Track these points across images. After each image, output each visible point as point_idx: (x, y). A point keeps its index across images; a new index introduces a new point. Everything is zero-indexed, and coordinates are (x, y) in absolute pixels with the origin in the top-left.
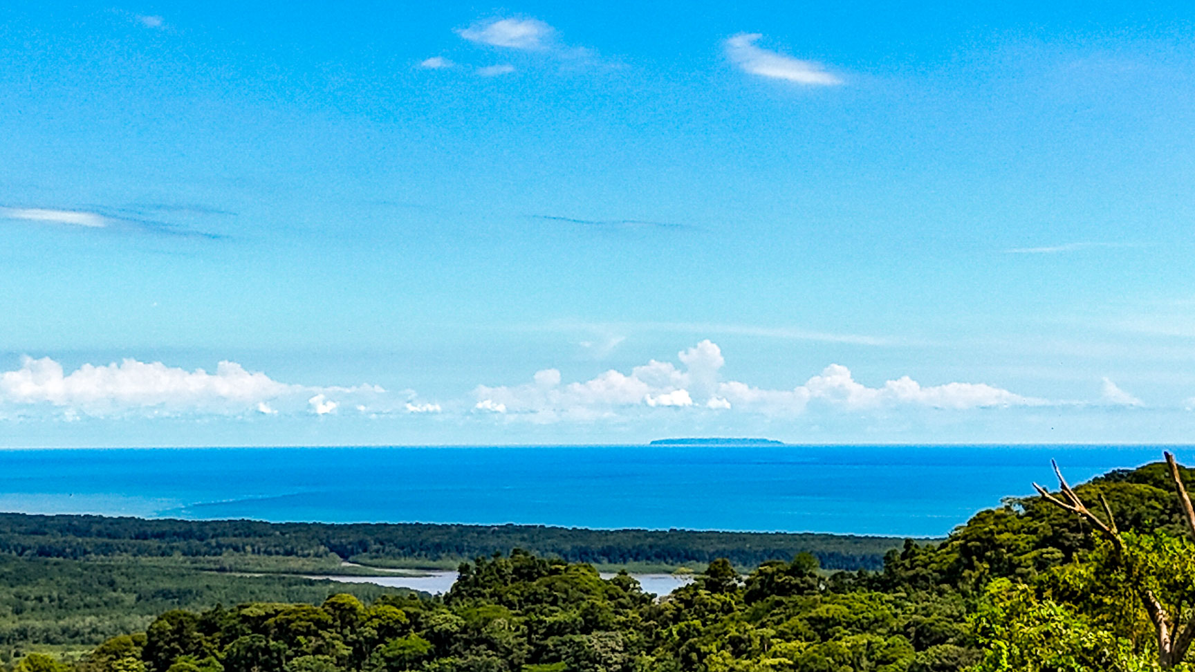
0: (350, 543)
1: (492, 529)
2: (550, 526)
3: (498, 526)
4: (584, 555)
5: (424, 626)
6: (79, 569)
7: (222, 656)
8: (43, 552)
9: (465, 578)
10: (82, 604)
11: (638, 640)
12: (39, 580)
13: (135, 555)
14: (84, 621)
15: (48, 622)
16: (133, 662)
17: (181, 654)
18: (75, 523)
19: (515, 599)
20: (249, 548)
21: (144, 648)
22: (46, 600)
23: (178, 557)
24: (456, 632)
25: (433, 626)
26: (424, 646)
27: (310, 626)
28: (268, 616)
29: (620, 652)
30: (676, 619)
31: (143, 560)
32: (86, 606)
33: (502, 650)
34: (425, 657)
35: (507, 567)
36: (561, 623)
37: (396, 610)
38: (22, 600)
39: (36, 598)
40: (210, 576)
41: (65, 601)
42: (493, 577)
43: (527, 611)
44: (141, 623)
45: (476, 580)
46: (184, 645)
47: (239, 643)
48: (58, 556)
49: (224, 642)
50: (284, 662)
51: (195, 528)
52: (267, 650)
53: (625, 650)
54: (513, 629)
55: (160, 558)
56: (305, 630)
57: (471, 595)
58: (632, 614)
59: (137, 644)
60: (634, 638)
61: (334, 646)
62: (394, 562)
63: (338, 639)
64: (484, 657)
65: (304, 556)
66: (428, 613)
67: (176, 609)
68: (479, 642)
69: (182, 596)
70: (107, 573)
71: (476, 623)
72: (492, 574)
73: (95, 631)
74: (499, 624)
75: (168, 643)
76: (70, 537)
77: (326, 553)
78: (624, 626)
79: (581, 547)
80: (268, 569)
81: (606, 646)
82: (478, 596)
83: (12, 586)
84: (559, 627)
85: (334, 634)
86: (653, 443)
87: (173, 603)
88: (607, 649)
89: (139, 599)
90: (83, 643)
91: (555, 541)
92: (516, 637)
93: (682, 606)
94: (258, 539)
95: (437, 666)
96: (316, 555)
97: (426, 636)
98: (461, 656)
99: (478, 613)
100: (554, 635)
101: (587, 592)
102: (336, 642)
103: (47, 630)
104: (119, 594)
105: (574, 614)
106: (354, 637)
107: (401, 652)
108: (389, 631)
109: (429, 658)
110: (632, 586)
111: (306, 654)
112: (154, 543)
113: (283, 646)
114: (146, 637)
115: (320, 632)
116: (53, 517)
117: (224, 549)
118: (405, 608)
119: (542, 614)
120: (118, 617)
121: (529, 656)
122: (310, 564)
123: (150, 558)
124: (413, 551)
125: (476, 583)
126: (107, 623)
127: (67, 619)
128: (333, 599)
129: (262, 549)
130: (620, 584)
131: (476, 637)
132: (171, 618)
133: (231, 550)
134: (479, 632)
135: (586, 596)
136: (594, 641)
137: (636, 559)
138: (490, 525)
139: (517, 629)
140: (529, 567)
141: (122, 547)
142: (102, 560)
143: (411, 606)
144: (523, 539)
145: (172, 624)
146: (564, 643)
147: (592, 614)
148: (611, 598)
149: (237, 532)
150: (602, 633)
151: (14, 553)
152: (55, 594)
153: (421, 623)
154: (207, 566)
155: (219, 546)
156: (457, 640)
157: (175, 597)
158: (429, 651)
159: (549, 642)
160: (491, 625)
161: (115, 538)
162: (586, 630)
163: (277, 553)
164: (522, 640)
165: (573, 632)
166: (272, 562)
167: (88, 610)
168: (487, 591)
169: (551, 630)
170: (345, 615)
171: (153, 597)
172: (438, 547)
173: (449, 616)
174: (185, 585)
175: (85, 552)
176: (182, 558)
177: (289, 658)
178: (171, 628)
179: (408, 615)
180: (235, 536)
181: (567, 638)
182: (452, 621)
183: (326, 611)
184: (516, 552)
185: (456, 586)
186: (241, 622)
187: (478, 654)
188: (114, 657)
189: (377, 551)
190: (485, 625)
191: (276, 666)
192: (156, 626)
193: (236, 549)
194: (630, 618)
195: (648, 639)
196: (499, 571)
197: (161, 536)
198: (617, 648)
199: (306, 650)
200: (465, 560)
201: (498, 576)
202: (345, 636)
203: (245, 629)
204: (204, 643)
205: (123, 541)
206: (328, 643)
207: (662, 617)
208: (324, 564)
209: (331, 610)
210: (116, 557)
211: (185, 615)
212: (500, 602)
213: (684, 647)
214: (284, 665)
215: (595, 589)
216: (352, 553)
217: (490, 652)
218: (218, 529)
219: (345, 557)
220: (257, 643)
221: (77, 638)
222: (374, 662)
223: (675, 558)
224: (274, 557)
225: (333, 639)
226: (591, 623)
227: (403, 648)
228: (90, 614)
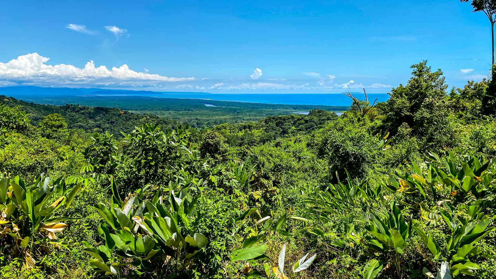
1: (315, 106)
6: (258, 111)
8: (253, 108)
9: (310, 112)
10: (258, 115)
12: (253, 112)
13: (265, 109)
14: (258, 117)
16: (263, 123)
18: (258, 104)
19: (317, 115)
22: (253, 115)
23: (271, 109)
24: (309, 120)
25: (305, 119)
27: (288, 119)
28: (282, 117)
31: (267, 109)
33: (315, 123)
35: (317, 111)
37: (300, 117)
38: (250, 115)
40: (275, 112)
41: (256, 115)
42: (314, 112)
43: (319, 117)
44: (265, 118)
45: (312, 113)
46: (270, 121)
47: (278, 121)
48: (255, 109)
49: (276, 120)
51: (274, 105)
52: (282, 122)
54: (317, 120)
55: (269, 109)
57: (311, 115)
62: (301, 110)
65: (289, 109)
66: (305, 117)
68: (312, 121)
69: (272, 114)
70: (262, 111)
71: (312, 119)
73: (260, 119)
75: (268, 121)
76: (257, 106)
79: (328, 109)
83: (249, 113)
89: (265, 115)
91: (324, 107)
94: (282, 107)
98: (309, 123)
99: (312, 117)
104: (263, 114)
105: (326, 118)
106: (294, 120)
108: (299, 120)
109: (304, 124)
110: (335, 114)
112: (268, 107)
113: (284, 121)
114: (265, 120)
116: (254, 103)
119: (321, 118)
120: (262, 117)
121: (319, 124)
124: (303, 109)
127: (256, 117)
128: (291, 115)
130: (333, 114)
132: (269, 117)
135: (328, 115)
137: (336, 110)
140: (320, 111)
142: (261, 109)
144: (319, 107)
147: (329, 118)
148: (332, 116)
149: (280, 106)
151: (249, 108)
154: (275, 110)
155: (277, 108)
157: (270, 114)
158: (305, 122)
160: (314, 119)
161: (263, 106)
166: (284, 110)
169: (322, 120)
170: (293, 117)
171: (267, 114)
172: (307, 108)
175: (259, 108)
177: (285, 123)
178: (269, 119)
179: (302, 117)
182: (308, 118)
183: (290, 117)
184: (318, 109)
185: (309, 114)
187: (311, 123)
189: (299, 109)
191: (283, 124)
192: (267, 118)
193: (279, 108)
199: (287, 122)
200: (311, 110)
203: (279, 119)
204: (273, 121)
208: (292, 110)
210: (263, 109)
211: (271, 117)
212: (315, 116)
215: (330, 114)
217: (313, 123)
218: (277, 105)
219: (295, 109)
220: (280, 121)
221: (257, 120)
225: (291, 121)
227: (301, 122)
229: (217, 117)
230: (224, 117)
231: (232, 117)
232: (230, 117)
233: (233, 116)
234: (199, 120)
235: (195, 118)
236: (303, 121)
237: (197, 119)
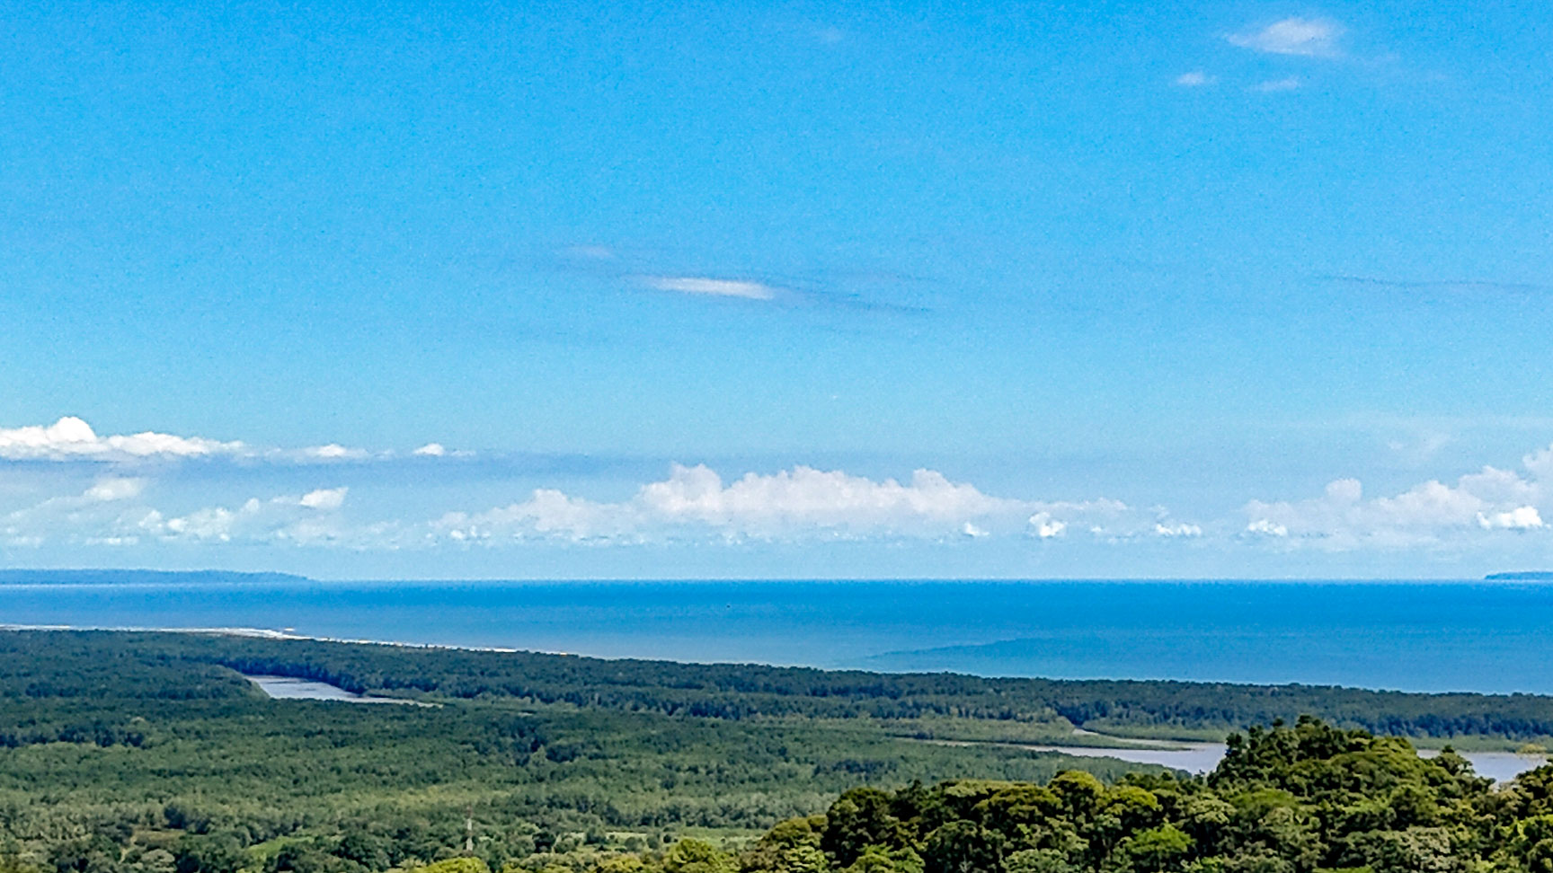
0: (1084, 705)
1: (1271, 690)
2: (1348, 687)
3: (1278, 686)
4: (1393, 725)
5: (1183, 814)
6: (742, 733)
7: (922, 846)
8: (697, 711)
9: (1236, 753)
10: (747, 776)
11: (1470, 840)
12: (694, 746)
13: (811, 717)
14: (749, 798)
15: (705, 799)
16: (810, 852)
17: (870, 844)
18: (738, 674)
19: (1303, 782)
20: (954, 710)
21: (824, 834)
22: (702, 771)
23: (865, 719)
24: (1225, 824)
25: (1193, 816)
26: (1182, 841)
27: (1034, 811)
28: (980, 797)
29: (1446, 855)
30: (1523, 812)
31: (821, 722)
32: (753, 780)
33: (1287, 849)
34: (1184, 856)
35: (1291, 739)
36: (1364, 815)
37: (1143, 792)
38: (674, 772)
39: (690, 769)
40: (908, 744)
41: (726, 772)
42: (1272, 752)
43: (1319, 799)
44: (820, 803)
45: (1251, 756)
46: (874, 832)
47: (944, 831)
48: (716, 716)
49: (923, 829)
50: (1001, 856)
51: (886, 683)
52: (979, 841)
53: (1453, 852)
54: (1301, 821)
55: (842, 720)
56: (1027, 816)
57: (1243, 775)
58: (1463, 805)
59: (816, 829)
60: (1465, 836)
61: (1064, 838)
62: (1142, 731)
63: (1070, 829)
64: (1263, 857)
65: (1024, 721)
66: (1187, 798)
67: (864, 786)
68: (1256, 837)
69: (870, 769)
70: (776, 737)
71: (1250, 813)
72: (1271, 748)
73: (762, 812)
74: (1283, 814)
75: (854, 829)
76: (731, 693)
77: (1053, 718)
78: (1451, 820)
79: (1392, 717)
80: (980, 737)
81: (1427, 846)
82: (1253, 777)
83: (660, 752)
84: (1363, 820)
85: (1065, 823)
86: (1488, 577)
87: (860, 778)
88: (1428, 851)
89: (817, 771)
90: (748, 826)
91: (1356, 706)
92: (1305, 832)
93: (1530, 795)
94: (965, 697)
95: (1200, 867)
96: (1041, 720)
97: (1185, 829)
98: (1231, 855)
99: (1254, 799)
100: (1356, 830)
101: (1400, 774)
102: (1068, 833)
103: (703, 810)
104: (791, 765)
105: (1382, 804)
106: (1091, 826)
107: (1152, 847)
108: (1135, 820)
109: (1190, 857)
110: (1461, 767)
111: (1030, 847)
112: (834, 700)
113: (999, 835)
114: (827, 821)
115: (1047, 819)
116: (709, 666)
117: (923, 710)
118: (1158, 791)
119: (1339, 803)
120: (791, 795)
121: (1323, 858)
122: (1032, 731)
123: (830, 720)
124: (1167, 717)
125: (1251, 760)
126: (778, 802)
127: (728, 796)
128: (1062, 777)
129: (972, 711)
130: (1445, 765)
131: (1252, 830)
132: (858, 798)
133: (932, 712)
134: (1256, 824)
135: (1397, 780)
136: (1411, 840)
137: (1466, 733)
138: (1268, 684)
139: (1306, 822)
140: (1320, 740)
141: (795, 706)
142: (771, 722)
143: (1165, 788)
144: (1313, 704)
145: (859, 805)
146: (1370, 842)
147: (1408, 804)
148: (1433, 782)
149: (939, 688)
150: (1421, 829)
151: (663, 712)
152: (714, 765)
153: (1179, 811)
154: (903, 732)
155: (917, 706)
156: (1226, 833)
157: (862, 770)
158: (1189, 847)
159: (1350, 839)
160: (1271, 814)
161: (786, 693)
162: (1399, 825)
163: (991, 717)
164: (1312, 836)
165: (1381, 828)
166: (988, 728)
167: (754, 786)
168: (1266, 771)
169: (1353, 824)
170: (1077, 798)
171: (835, 769)
172: (1200, 712)
173: (1215, 802)
174: (874, 755)
175: (750, 711)
176: (870, 721)
177: (1007, 852)
178: (857, 809)
179: (1161, 799)
180: (937, 693)
181: (1373, 834)
182: (1219, 808)
183: (1053, 792)
184: (1304, 719)
185: (1224, 764)
186: (945, 804)
187: (1254, 853)
188: (787, 845)
189: (1120, 716)
190: (1262, 815)
191: (990, 862)
192: (838, 806)
193: (938, 710)
194: (1459, 810)
195: (1483, 839)
196: (1280, 744)
197: (843, 692)
198: (1442, 850)
199: (1029, 842)
200: (1235, 729)
201: (1279, 751)
202: (1079, 825)
203: (951, 813)
204: (899, 829)
205: (796, 698)
206: (1057, 834)
207: (1502, 810)
208: (1051, 731)
209: (1060, 791)
210: (787, 718)
211: (875, 793)
212: (1283, 785)
213: (1534, 851)
214: (1001, 861)
215: (1411, 771)
216: (1087, 718)
217: (1271, 851)
218: (915, 684)
219: (1077, 723)
220: (967, 832)
221: (740, 820)
222: (1117, 859)
223: (1520, 732)
224: (987, 721)
225: (1064, 828)
226: (1405, 816)
227: (1156, 843)
228: (758, 790)
229: (370, 800)
230: (434, 796)
231: (503, 795)
232: (489, 795)
233: (519, 791)
234: (202, 830)
235: (158, 809)
236: (1171, 835)
237: (176, 820)
